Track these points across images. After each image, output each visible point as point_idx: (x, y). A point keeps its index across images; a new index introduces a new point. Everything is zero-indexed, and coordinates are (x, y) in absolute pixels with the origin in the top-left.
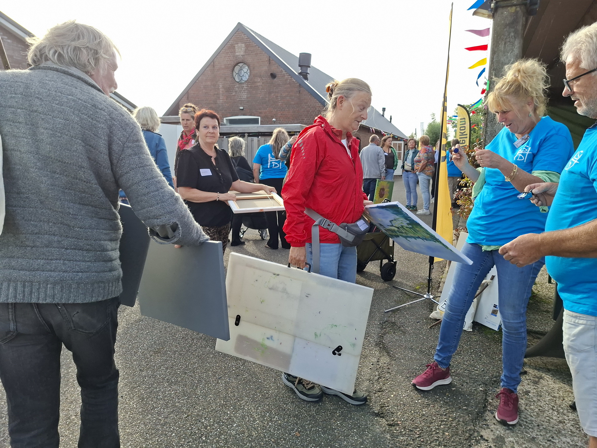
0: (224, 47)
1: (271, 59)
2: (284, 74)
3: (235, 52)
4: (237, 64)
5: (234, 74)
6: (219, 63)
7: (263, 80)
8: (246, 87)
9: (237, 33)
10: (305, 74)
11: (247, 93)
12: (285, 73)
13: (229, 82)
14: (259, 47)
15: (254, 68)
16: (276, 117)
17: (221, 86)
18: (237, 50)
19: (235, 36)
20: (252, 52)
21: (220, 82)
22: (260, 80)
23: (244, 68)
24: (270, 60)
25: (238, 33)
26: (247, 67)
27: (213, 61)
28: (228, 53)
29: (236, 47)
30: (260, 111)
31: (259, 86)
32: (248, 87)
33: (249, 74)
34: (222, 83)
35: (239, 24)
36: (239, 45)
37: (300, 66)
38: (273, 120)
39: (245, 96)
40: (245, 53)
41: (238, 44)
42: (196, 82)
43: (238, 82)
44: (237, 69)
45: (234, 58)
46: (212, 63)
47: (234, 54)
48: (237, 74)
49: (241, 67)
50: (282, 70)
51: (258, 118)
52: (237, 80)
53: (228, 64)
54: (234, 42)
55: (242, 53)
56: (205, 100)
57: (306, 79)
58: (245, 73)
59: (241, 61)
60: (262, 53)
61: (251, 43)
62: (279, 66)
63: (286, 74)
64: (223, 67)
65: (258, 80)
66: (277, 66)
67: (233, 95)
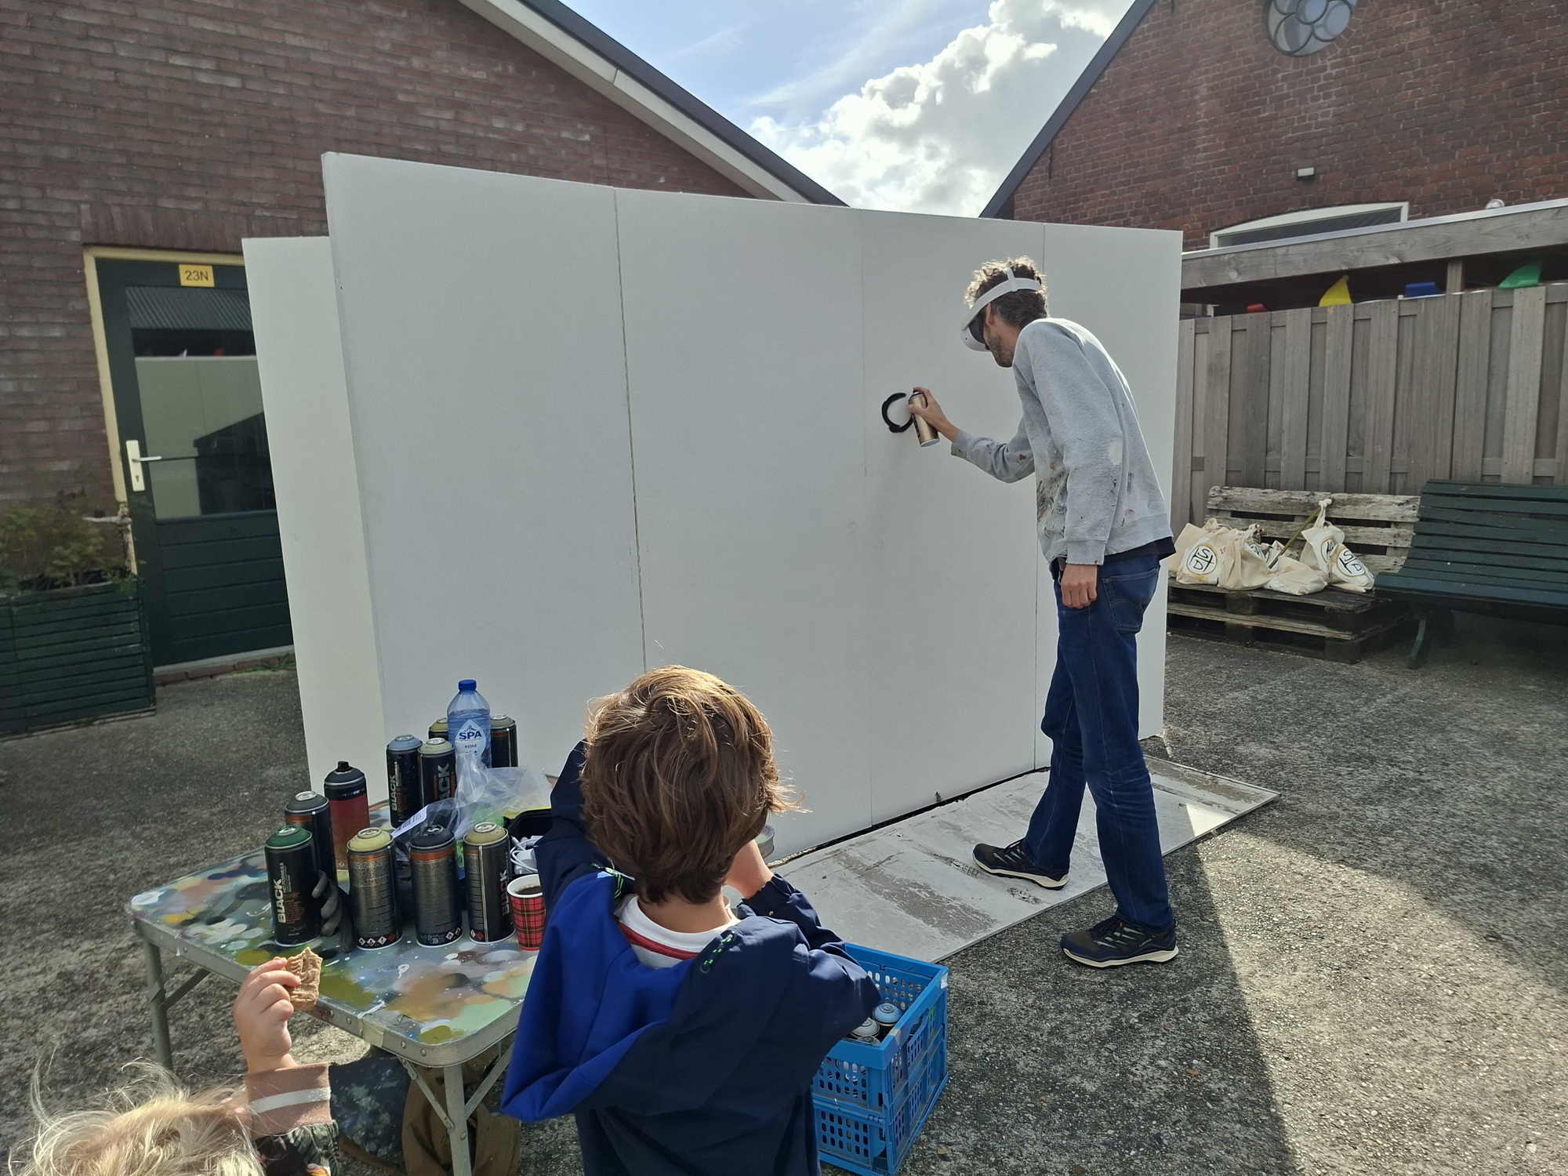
5: (1274, 18)
8: (1333, 66)
11: (1338, 94)
13: (1248, 61)
16: (1505, 189)
17: (1203, 90)
21: (1201, 74)
30: (1409, 172)
31: (1414, 46)
32: (1348, 63)
34: (1210, 76)
38: (1489, 206)
39: (1324, 115)
43: (1291, 53)
48: (1287, 15)
51: (1397, 211)
52: (1288, 44)
56: (1127, 166)
65: (1408, 18)
67: (1261, 120)
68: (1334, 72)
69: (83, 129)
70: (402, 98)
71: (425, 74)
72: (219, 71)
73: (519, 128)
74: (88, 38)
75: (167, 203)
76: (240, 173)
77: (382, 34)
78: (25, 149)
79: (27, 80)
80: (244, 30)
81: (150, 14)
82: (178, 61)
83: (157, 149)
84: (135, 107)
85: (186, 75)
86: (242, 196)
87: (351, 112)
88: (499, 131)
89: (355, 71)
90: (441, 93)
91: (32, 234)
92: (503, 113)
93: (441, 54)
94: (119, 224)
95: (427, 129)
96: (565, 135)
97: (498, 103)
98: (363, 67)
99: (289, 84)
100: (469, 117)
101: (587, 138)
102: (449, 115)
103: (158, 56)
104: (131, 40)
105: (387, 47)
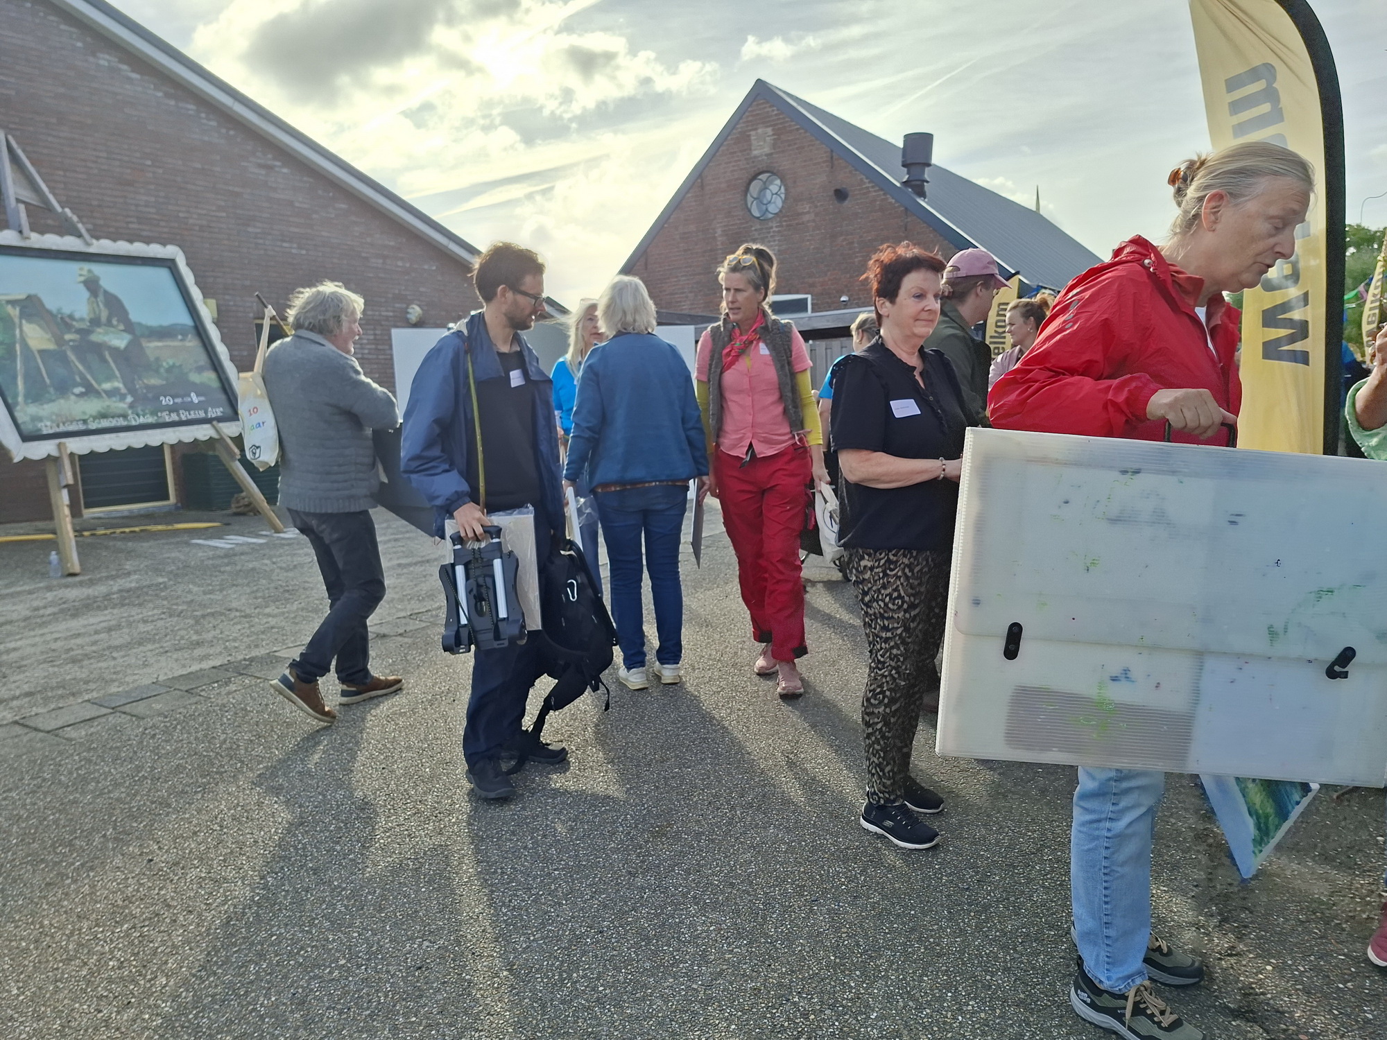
0: (726, 139)
1: (835, 156)
2: (868, 188)
3: (750, 150)
4: (754, 177)
5: (749, 199)
6: (714, 179)
7: (816, 207)
8: (776, 227)
9: (755, 103)
10: (919, 183)
11: (779, 240)
12: (870, 185)
13: (739, 219)
14: (806, 132)
15: (795, 182)
16: (849, 291)
17: (719, 231)
18: (754, 143)
19: (750, 112)
20: (789, 145)
21: (718, 223)
22: (810, 208)
23: (771, 183)
24: (832, 158)
25: (758, 105)
26: (778, 182)
27: (700, 176)
28: (735, 152)
29: (753, 138)
30: (811, 281)
31: (808, 221)
32: (782, 226)
33: (783, 196)
34: (724, 224)
35: (759, 82)
36: (760, 131)
37: (903, 166)
38: (843, 299)
40: (774, 149)
41: (756, 129)
42: (663, 227)
43: (758, 218)
44: (755, 187)
45: (748, 164)
46: (699, 181)
47: (748, 154)
48: (755, 199)
49: (765, 183)
50: (861, 180)
51: (806, 299)
52: (756, 213)
53: (737, 179)
54: (747, 126)
55: (767, 150)
56: (686, 267)
57: (922, 194)
58: (774, 195)
59: (765, 169)
60: (813, 145)
61: (786, 125)
62: (856, 170)
63: (873, 187)
64: (724, 186)
65: (805, 208)
66: (850, 172)
68: (777, 229)
70: (364, 255)
71: (372, 245)
72: (299, 248)
74: (256, 237)
77: (356, 229)
79: (238, 255)
80: (307, 231)
81: (275, 227)
82: (285, 245)
84: (271, 263)
85: (288, 250)
87: (345, 262)
89: (347, 245)
90: (378, 252)
91: (238, 314)
93: (378, 236)
96: (426, 267)
97: (401, 255)
98: (349, 243)
100: (389, 261)
102: (380, 261)
103: (279, 243)
104: (270, 237)
105: (357, 234)
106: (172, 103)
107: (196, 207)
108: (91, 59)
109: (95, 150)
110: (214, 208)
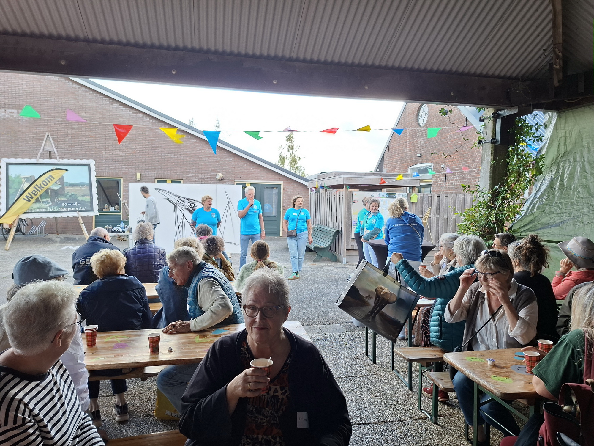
4: (420, 107)
5: (419, 117)
7: (437, 119)
11: (425, 137)
15: (431, 108)
16: (445, 162)
26: (427, 108)
38: (442, 166)
39: (423, 141)
43: (420, 126)
44: (421, 111)
46: (405, 110)
49: (424, 109)
53: (415, 108)
58: (426, 114)
64: (411, 112)
65: (434, 120)
67: (415, 142)
68: (424, 131)
69: (156, 164)
70: (200, 156)
71: (204, 153)
72: (174, 156)
73: (219, 159)
74: (158, 153)
75: (165, 173)
76: (175, 169)
77: (198, 148)
78: (149, 167)
79: (151, 159)
80: (178, 150)
81: (166, 149)
83: (165, 166)
84: (163, 161)
85: (170, 156)
86: (175, 172)
87: (192, 159)
88: (215, 160)
89: (193, 153)
90: (206, 155)
91: (149, 177)
92: (216, 157)
93: (207, 150)
94: (159, 176)
95: (204, 161)
96: (227, 159)
97: (216, 156)
99: (183, 156)
100: (210, 158)
101: (231, 159)
102: (207, 158)
103: (167, 155)
104: (163, 153)
106: (135, 115)
107: (138, 145)
108: (111, 106)
109: (109, 131)
110: (145, 145)
